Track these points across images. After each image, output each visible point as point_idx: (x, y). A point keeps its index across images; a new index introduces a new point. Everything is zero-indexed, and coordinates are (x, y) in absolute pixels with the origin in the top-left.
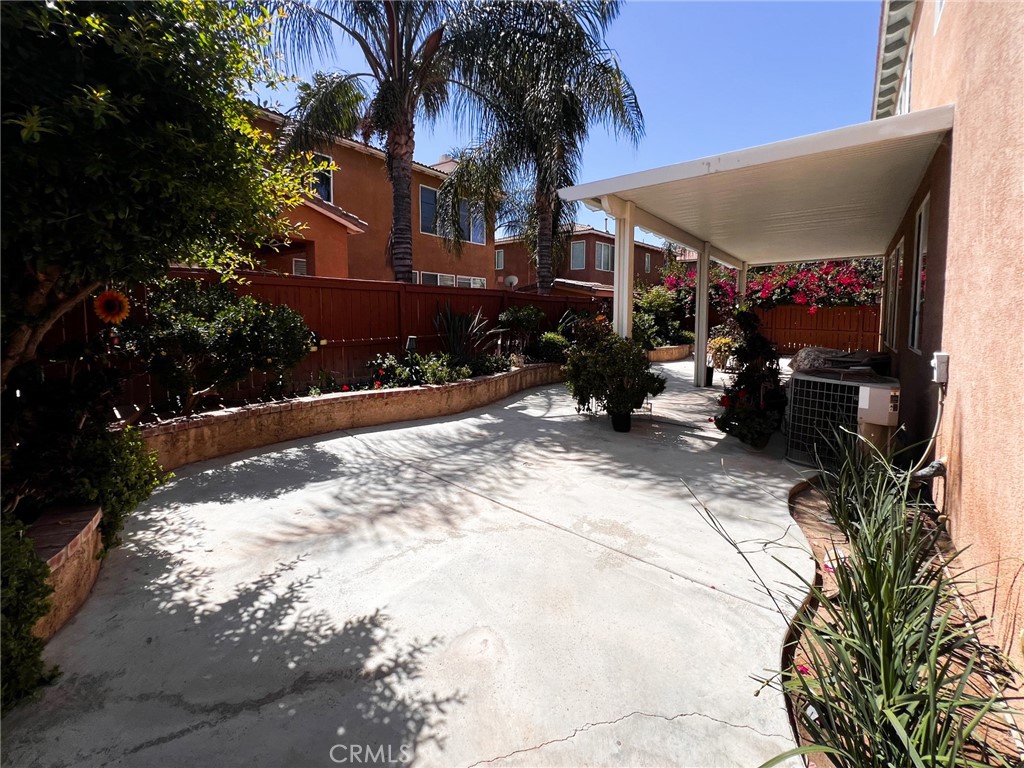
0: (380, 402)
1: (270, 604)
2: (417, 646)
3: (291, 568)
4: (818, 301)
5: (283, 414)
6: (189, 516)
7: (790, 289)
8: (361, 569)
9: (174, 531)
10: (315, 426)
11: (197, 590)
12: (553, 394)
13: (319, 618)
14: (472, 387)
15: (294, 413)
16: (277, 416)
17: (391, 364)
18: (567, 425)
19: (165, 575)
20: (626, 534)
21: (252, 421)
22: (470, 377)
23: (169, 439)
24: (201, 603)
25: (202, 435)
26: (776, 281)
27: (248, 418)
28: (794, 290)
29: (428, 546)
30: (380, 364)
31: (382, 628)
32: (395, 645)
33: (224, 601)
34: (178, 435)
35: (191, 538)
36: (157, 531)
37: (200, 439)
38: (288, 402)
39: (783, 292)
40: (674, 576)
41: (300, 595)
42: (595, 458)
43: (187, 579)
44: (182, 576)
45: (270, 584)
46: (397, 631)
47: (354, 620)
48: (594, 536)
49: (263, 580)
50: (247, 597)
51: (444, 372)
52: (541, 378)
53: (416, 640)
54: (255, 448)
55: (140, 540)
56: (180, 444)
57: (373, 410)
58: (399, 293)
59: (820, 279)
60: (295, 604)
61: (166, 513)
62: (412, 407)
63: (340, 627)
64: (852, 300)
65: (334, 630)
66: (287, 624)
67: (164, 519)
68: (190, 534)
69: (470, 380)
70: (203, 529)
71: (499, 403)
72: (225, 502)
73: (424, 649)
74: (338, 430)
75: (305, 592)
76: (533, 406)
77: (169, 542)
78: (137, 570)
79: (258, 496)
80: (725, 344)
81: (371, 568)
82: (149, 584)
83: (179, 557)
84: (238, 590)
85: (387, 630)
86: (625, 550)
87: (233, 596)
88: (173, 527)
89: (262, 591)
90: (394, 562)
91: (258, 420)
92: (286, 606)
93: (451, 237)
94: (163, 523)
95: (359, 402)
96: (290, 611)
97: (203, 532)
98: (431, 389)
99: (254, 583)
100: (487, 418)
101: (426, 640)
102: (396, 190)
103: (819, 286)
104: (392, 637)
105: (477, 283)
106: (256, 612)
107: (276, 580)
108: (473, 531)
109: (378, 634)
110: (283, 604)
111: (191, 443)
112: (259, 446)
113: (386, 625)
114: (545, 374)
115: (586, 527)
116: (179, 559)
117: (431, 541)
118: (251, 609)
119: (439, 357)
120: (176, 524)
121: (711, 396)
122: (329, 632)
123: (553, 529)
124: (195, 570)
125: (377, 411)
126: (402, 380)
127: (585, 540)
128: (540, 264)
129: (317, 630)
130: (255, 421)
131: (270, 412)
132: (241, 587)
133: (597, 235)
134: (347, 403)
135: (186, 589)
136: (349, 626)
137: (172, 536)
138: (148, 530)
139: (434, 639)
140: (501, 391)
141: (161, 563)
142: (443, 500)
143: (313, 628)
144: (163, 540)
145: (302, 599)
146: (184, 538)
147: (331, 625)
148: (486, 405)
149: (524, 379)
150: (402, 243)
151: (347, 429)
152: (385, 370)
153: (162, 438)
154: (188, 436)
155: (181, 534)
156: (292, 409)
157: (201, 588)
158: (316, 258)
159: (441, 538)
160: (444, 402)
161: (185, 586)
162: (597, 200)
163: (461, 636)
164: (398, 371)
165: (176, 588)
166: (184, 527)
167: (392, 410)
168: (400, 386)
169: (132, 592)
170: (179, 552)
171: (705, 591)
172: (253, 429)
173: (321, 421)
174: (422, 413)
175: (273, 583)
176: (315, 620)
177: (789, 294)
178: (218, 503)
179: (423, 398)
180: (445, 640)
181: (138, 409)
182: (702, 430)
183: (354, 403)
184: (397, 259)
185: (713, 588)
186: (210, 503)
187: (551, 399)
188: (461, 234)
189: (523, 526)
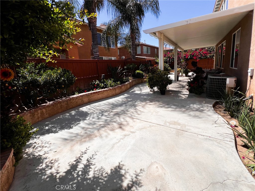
0: (96, 94)
1: (83, 168)
2: (137, 174)
3: (86, 153)
4: (199, 58)
5: (68, 101)
6: (44, 140)
7: (192, 55)
8: (109, 149)
9: (40, 147)
10: (78, 103)
11: (55, 168)
12: (140, 87)
13: (101, 170)
14: (121, 87)
15: (71, 101)
16: (66, 102)
17: (98, 83)
18: (148, 95)
19: (41, 164)
20: (179, 124)
21: (59, 105)
22: (120, 84)
23: (32, 115)
24: (58, 173)
25: (43, 111)
26: (189, 54)
27: (57, 104)
28: (193, 56)
29: (126, 137)
30: (95, 83)
31: (123, 169)
32: (130, 175)
33: (66, 170)
34: (34, 113)
35: (46, 148)
36: (34, 148)
37: (42, 113)
38: (69, 97)
39: (191, 56)
40: (198, 135)
41: (92, 162)
42: (157, 103)
43: (50, 164)
44: (48, 163)
45: (80, 160)
46: (128, 170)
47: (113, 168)
48: (171, 126)
49: (77, 160)
50: (74, 167)
51: (113, 84)
52: (137, 82)
53: (136, 171)
54: (60, 113)
55: (27, 152)
56: (36, 115)
57: (95, 97)
58: (97, 62)
59: (199, 52)
60: (91, 166)
61: (35, 140)
62: (105, 94)
63: (109, 172)
64: (206, 57)
65: (108, 174)
66: (91, 175)
67: (35, 143)
68: (46, 147)
69: (120, 85)
70: (51, 144)
71: (128, 90)
72: (55, 133)
73: (140, 175)
74: (85, 104)
75: (93, 162)
76: (137, 90)
77: (39, 151)
78: (30, 164)
79: (66, 129)
80: (179, 70)
81: (112, 148)
82: (36, 170)
83: (44, 156)
84: (70, 165)
85: (125, 170)
86: (181, 129)
87: (69, 168)
88: (39, 145)
89: (78, 164)
90: (118, 144)
91: (60, 104)
92: (88, 168)
93: (106, 46)
94: (35, 144)
95: (90, 95)
96: (90, 170)
97: (50, 145)
98: (110, 89)
99: (75, 161)
100: (126, 95)
101: (138, 171)
102: (92, 33)
103: (199, 54)
104: (128, 172)
105: (113, 58)
106: (78, 172)
107: (82, 158)
108: (137, 130)
109: (123, 172)
110: (87, 167)
111: (39, 115)
112: (61, 112)
113: (124, 168)
114: (138, 81)
115: (168, 124)
116: (45, 157)
117: (126, 135)
118: (76, 172)
119: (110, 80)
120: (40, 143)
121: (179, 83)
122: (106, 175)
123: (159, 126)
124: (52, 160)
125: (96, 97)
126: (102, 87)
127: (169, 128)
128: (133, 52)
129: (102, 175)
130: (59, 104)
131: (64, 101)
132: (70, 163)
133: (143, 44)
134: (87, 96)
135: (51, 169)
136: (112, 171)
137: (39, 149)
138: (30, 148)
139: (141, 170)
140: (128, 87)
141: (38, 160)
142: (119, 121)
143: (100, 175)
144: (36, 151)
145: (93, 164)
146: (44, 148)
147: (106, 172)
148: (125, 91)
149: (133, 83)
150: (95, 48)
151: (87, 103)
152: (96, 85)
153: (29, 115)
154: (38, 113)
155: (43, 147)
156: (71, 99)
157: (56, 167)
158: (69, 54)
159: (129, 134)
160: (114, 92)
161: (50, 167)
162: (155, 33)
163: (149, 167)
164: (100, 85)
165: (46, 169)
166: (43, 145)
167: (100, 96)
168: (101, 89)
169: (30, 174)
170: (44, 154)
171: (208, 138)
172: (59, 107)
173: (79, 102)
174: (108, 96)
175: (81, 160)
176: (100, 171)
177: (192, 57)
178: (53, 133)
179: (108, 92)
180: (145, 169)
181: (17, 106)
182: (182, 92)
183: (89, 95)
184: (94, 53)
185: (210, 137)
186: (50, 134)
187: (140, 88)
188: (109, 45)
189: (150, 126)
